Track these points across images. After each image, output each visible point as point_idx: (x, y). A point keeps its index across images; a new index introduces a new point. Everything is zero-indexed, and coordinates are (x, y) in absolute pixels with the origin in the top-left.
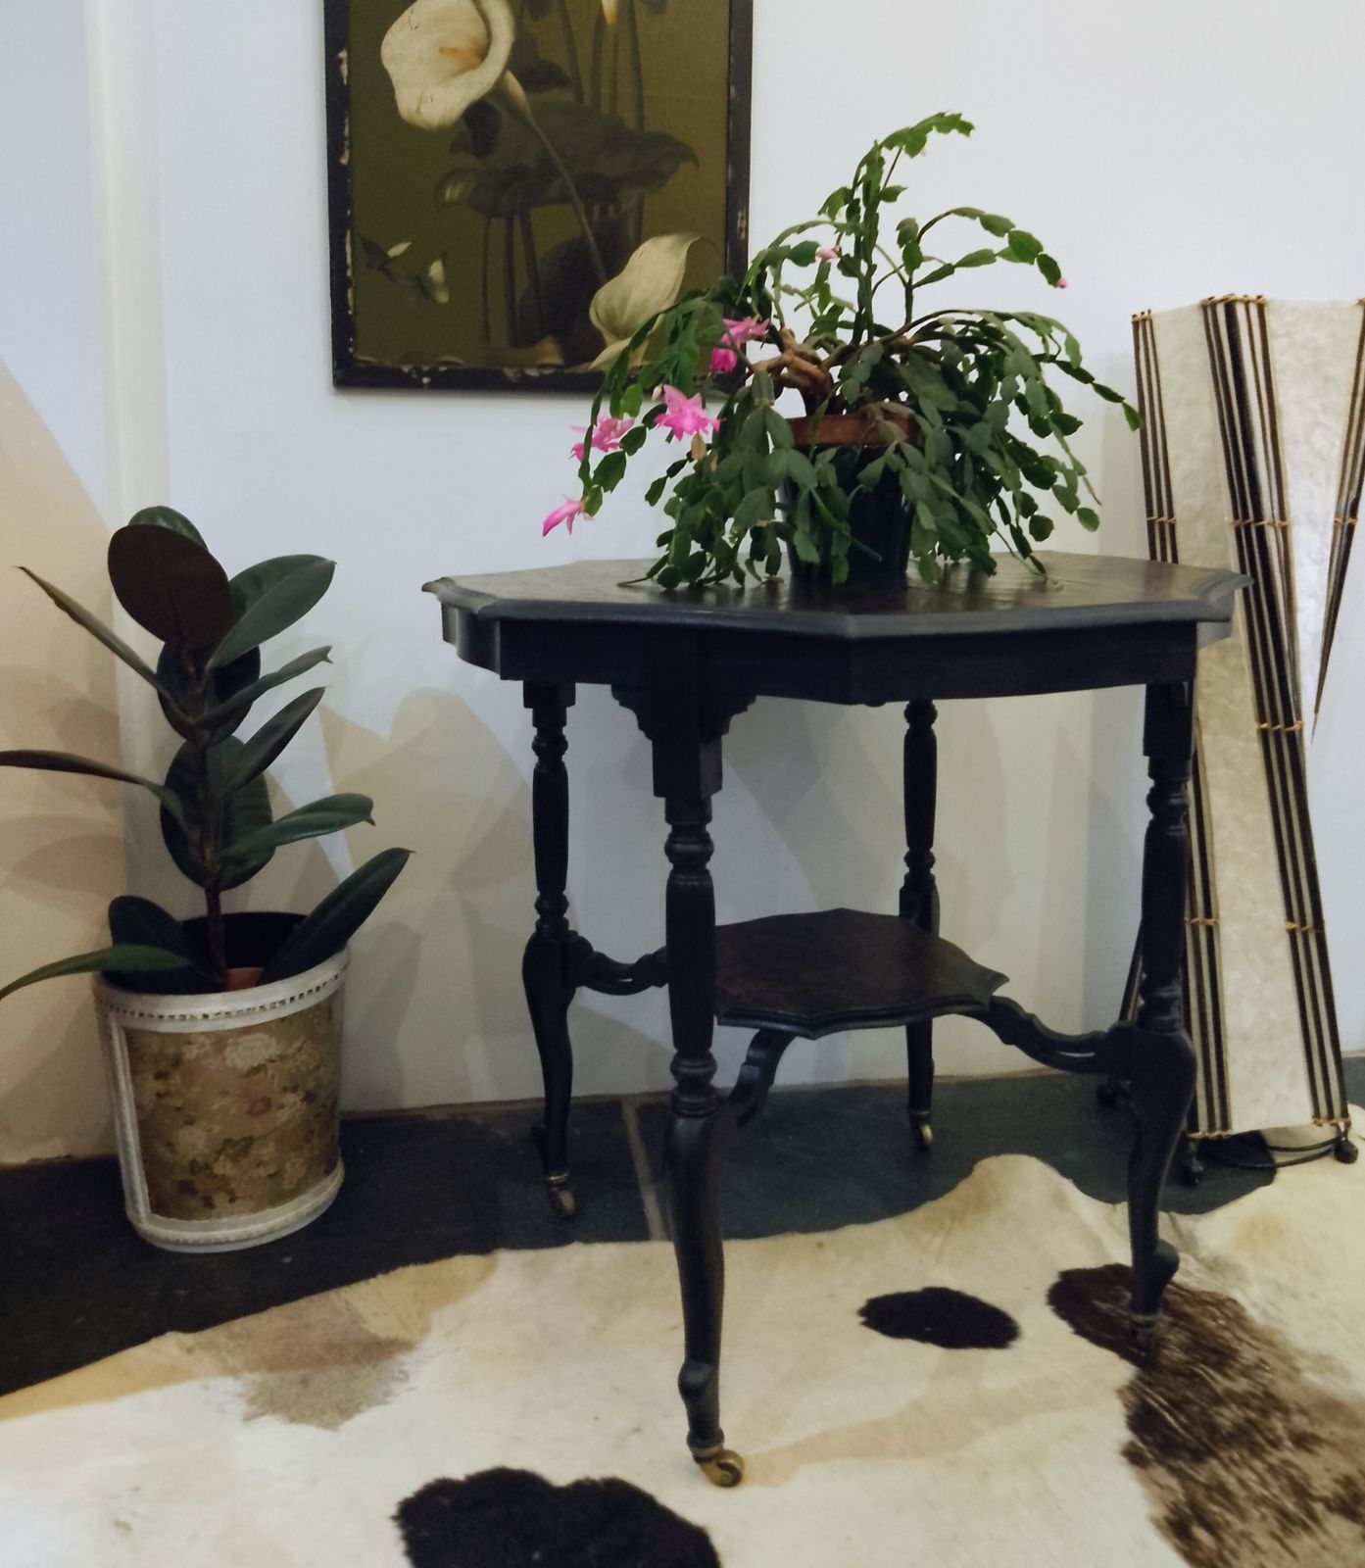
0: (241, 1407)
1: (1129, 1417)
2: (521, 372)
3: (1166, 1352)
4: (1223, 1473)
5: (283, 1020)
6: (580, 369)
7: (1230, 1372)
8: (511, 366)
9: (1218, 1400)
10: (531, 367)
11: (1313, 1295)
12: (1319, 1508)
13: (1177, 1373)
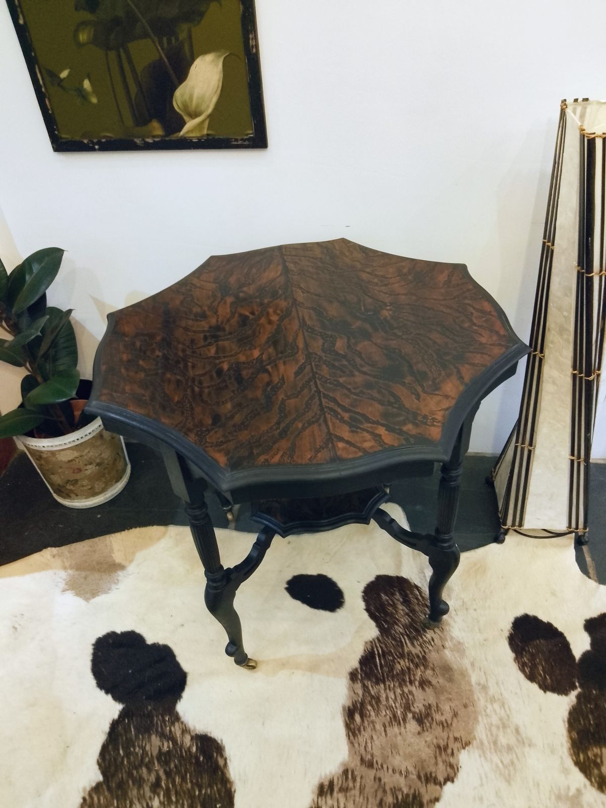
0: (62, 585)
1: (362, 657)
2: (143, 140)
3: (396, 627)
4: (382, 691)
5: (77, 445)
6: (174, 137)
7: (415, 643)
8: (138, 137)
9: (402, 656)
10: (148, 138)
11: (475, 610)
12: (410, 715)
13: (394, 639)
